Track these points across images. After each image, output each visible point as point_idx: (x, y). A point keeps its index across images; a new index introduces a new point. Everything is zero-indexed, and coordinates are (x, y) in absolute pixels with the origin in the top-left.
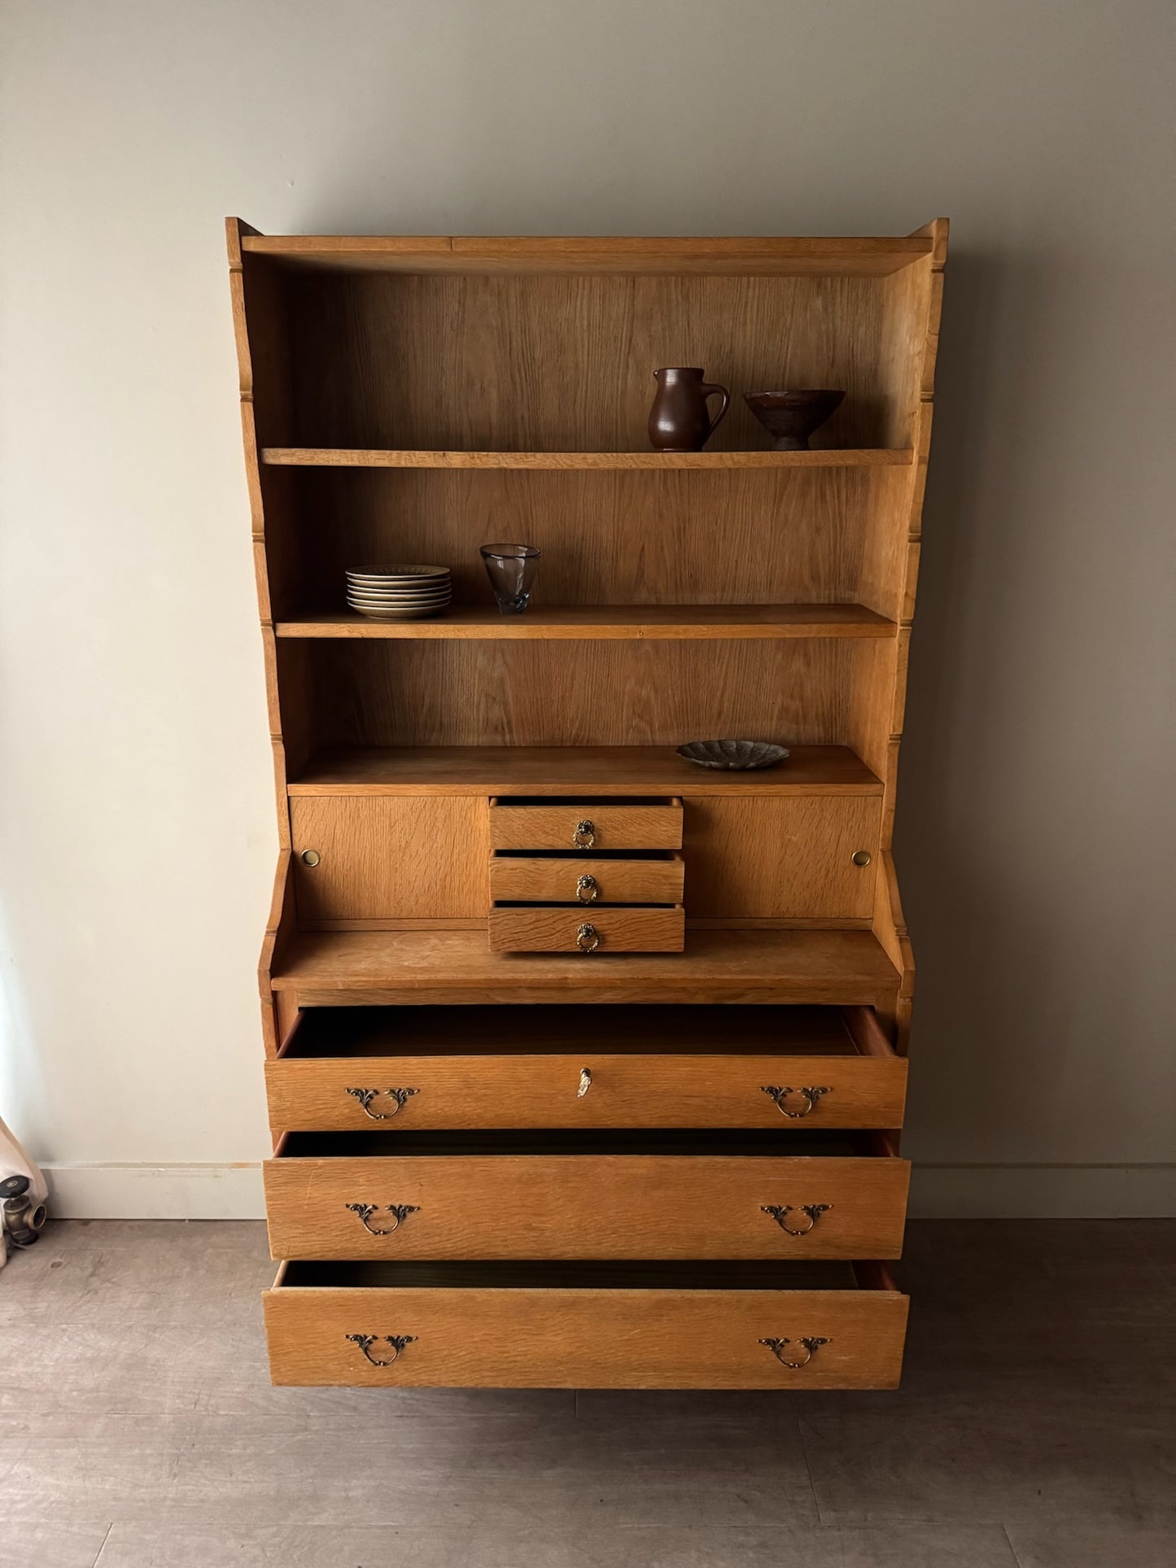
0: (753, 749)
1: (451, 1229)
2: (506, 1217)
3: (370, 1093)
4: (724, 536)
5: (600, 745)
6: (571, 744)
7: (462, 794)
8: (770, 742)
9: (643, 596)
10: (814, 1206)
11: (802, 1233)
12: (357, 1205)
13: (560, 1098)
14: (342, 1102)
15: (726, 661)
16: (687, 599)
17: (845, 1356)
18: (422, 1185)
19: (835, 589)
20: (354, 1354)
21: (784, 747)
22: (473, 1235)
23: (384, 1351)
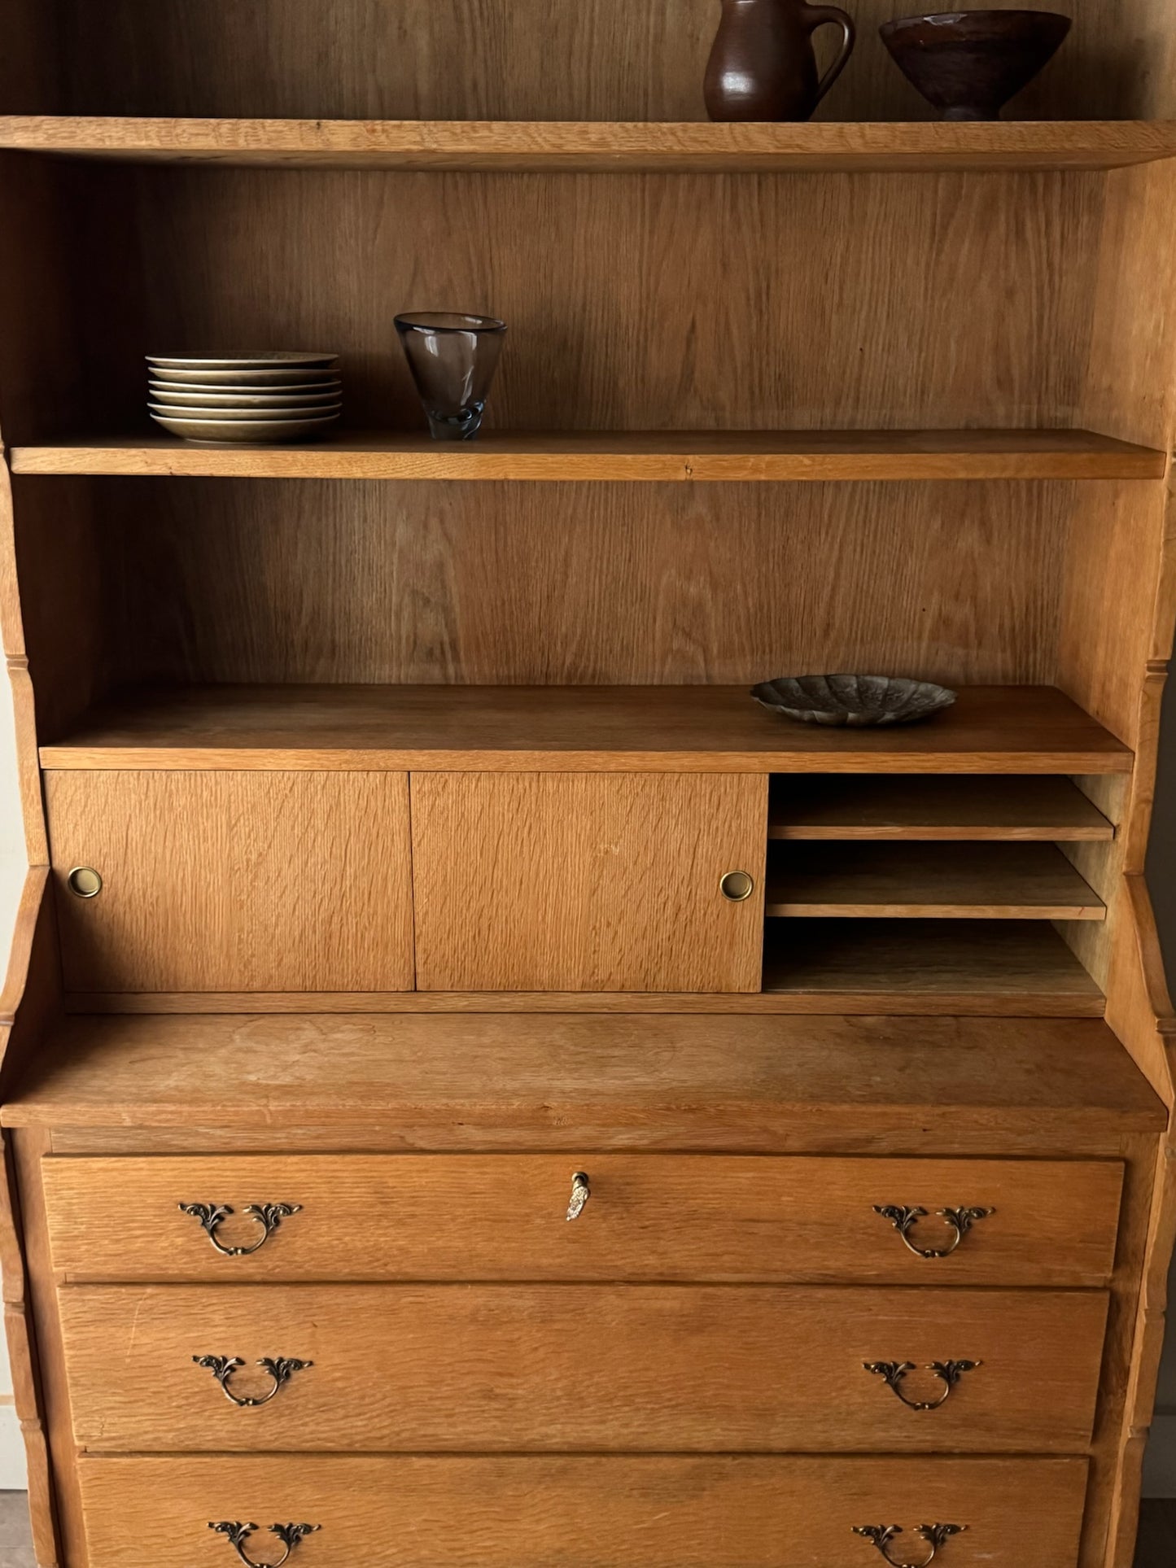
0: (888, 689)
1: (363, 1398)
2: (453, 1378)
3: (220, 1210)
4: (840, 304)
5: (615, 683)
6: (564, 683)
7: (360, 767)
8: (920, 679)
9: (693, 415)
10: (951, 1363)
11: (932, 1407)
12: (211, 1358)
13: (538, 1221)
14: (173, 1225)
15: (840, 532)
16: (771, 419)
17: (989, 1553)
18: (315, 1326)
19: (1039, 402)
20: (220, 1553)
21: (945, 686)
22: (398, 1407)
23: (269, 1548)
